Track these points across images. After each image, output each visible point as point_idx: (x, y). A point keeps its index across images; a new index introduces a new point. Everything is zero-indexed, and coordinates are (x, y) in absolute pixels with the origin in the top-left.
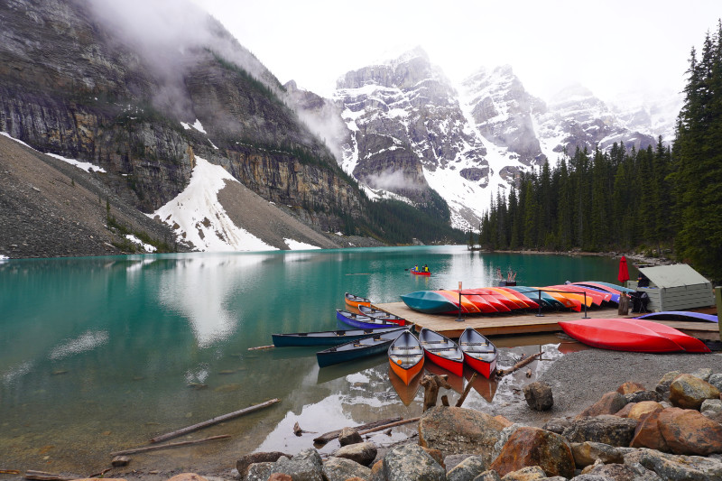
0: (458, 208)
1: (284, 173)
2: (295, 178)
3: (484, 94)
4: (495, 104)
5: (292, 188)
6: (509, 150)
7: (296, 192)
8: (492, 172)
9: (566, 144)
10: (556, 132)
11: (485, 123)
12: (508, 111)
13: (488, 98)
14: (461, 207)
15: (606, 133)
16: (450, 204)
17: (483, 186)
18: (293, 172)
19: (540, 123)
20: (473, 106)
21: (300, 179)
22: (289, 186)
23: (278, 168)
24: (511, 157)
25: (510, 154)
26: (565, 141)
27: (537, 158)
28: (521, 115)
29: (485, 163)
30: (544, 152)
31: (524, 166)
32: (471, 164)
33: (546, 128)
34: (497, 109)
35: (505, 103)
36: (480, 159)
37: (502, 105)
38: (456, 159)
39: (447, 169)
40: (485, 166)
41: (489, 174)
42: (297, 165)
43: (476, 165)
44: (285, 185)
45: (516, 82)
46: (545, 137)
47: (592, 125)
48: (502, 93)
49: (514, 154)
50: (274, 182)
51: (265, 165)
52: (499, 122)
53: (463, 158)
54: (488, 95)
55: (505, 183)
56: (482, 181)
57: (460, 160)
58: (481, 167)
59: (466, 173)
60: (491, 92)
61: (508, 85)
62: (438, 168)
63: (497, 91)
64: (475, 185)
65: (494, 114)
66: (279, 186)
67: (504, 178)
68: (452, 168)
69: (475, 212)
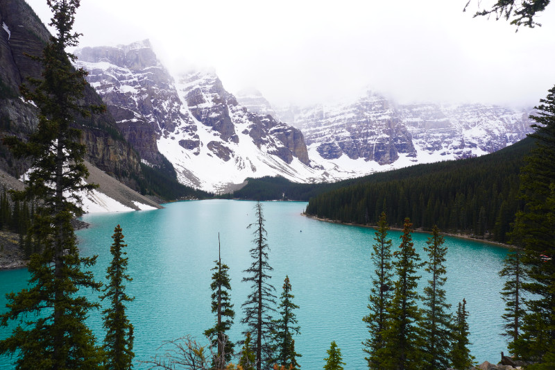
0: (181, 170)
1: (100, 146)
2: (108, 150)
3: (195, 85)
4: (203, 93)
5: (106, 158)
6: (214, 129)
7: (109, 160)
8: (202, 144)
9: (251, 129)
10: (243, 119)
11: (195, 107)
12: (213, 101)
13: (198, 89)
14: (183, 169)
15: (274, 124)
16: (175, 166)
17: (197, 154)
18: (107, 145)
19: (233, 112)
20: (187, 93)
21: (111, 151)
22: (103, 156)
23: (95, 141)
24: (215, 135)
25: (214, 132)
26: (250, 127)
27: (232, 137)
28: (222, 105)
29: (197, 137)
30: (237, 133)
31: (224, 142)
32: (187, 137)
33: (237, 116)
34: (205, 98)
35: (211, 94)
36: (194, 134)
37: (208, 95)
38: (176, 131)
39: (169, 139)
40: (197, 139)
41: (200, 145)
42: (110, 140)
43: (190, 138)
44: (101, 156)
45: (218, 81)
46: (237, 123)
47: (265, 118)
48: (209, 87)
49: (217, 132)
50: (93, 153)
51: (88, 139)
52: (206, 108)
53: (181, 131)
54: (198, 86)
55: (211, 153)
56: (195, 150)
57: (178, 133)
58: (194, 140)
59: (183, 143)
60: (200, 85)
61: (213, 82)
62: (162, 137)
63: (204, 84)
64: (190, 152)
65: (203, 101)
66: (97, 156)
67: (211, 149)
68: (173, 138)
69: (194, 173)
